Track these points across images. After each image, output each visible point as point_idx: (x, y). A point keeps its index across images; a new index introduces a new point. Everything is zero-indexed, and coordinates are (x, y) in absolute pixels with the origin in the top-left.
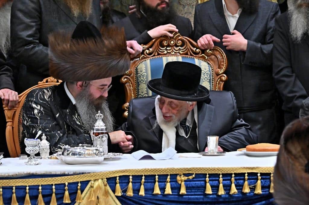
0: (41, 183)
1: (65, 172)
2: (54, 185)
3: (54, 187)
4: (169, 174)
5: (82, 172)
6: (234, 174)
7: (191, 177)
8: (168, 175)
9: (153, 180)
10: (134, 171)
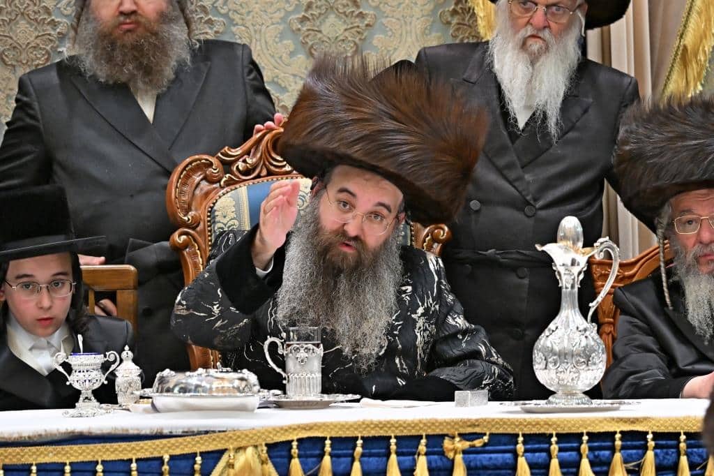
0: (101, 456)
1: (162, 429)
2: (134, 460)
3: (134, 466)
4: (424, 434)
5: (205, 430)
6: (588, 434)
7: (478, 443)
8: (420, 437)
9: (382, 448)
10: (336, 426)
